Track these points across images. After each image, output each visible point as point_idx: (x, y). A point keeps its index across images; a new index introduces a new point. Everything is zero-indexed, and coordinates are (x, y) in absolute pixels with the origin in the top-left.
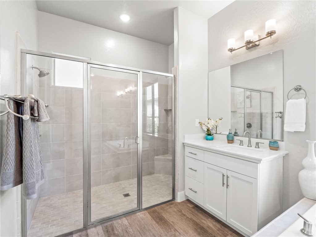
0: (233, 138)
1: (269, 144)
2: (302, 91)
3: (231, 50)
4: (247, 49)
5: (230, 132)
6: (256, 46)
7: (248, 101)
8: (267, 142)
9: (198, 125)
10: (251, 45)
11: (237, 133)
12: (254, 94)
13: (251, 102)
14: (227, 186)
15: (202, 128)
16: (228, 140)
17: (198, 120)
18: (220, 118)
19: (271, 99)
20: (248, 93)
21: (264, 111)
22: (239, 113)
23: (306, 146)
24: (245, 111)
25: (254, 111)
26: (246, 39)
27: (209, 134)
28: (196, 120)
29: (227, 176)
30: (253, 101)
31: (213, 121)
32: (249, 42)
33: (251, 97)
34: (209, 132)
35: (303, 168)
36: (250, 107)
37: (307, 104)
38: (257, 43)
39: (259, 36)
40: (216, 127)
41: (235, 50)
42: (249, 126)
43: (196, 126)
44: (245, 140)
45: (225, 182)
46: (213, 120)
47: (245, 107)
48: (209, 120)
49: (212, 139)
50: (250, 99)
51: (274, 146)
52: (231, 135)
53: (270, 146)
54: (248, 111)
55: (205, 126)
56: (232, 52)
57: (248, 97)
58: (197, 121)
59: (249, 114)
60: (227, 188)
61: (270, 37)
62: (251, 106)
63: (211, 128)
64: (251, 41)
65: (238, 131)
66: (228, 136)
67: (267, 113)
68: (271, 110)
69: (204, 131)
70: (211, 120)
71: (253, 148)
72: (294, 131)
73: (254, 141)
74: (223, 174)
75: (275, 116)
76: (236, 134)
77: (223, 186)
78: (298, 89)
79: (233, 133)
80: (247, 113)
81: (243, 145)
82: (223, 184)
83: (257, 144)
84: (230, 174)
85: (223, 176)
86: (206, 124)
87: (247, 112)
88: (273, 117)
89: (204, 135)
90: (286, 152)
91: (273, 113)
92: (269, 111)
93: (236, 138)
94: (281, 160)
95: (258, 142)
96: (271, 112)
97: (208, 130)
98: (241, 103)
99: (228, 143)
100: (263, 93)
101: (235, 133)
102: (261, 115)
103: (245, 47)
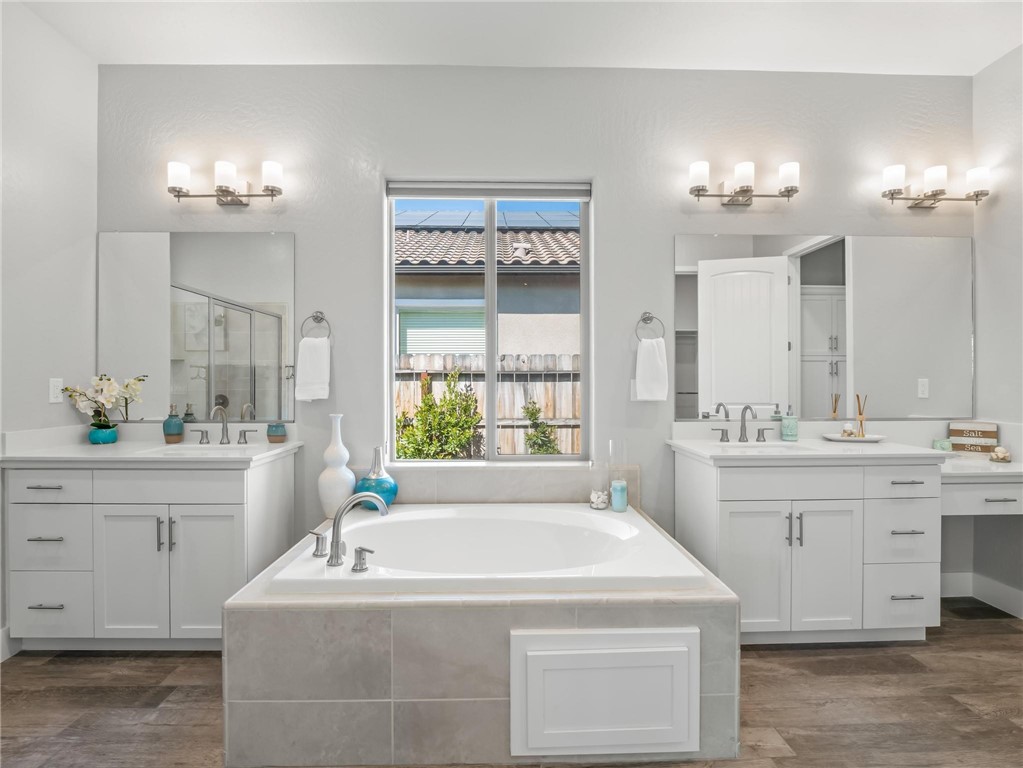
0: (181, 427)
1: (268, 431)
2: (324, 323)
3: (179, 192)
4: (221, 205)
5: (174, 413)
6: (241, 204)
7: (218, 331)
8: (263, 428)
9: (61, 398)
10: (228, 199)
11: (192, 414)
12: (234, 314)
13: (226, 335)
14: (172, 545)
15: (74, 407)
16: (167, 435)
17: (61, 380)
18: (139, 374)
19: (276, 333)
20: (220, 311)
21: (259, 362)
22: (191, 366)
23: (328, 426)
24: (212, 362)
25: (236, 362)
26: (219, 182)
27: (101, 426)
28: (53, 381)
29: (170, 519)
30: (230, 332)
31: (116, 385)
32: (224, 192)
33: (226, 321)
34: (103, 418)
35: (324, 466)
36: (222, 348)
37: (331, 348)
38: (244, 200)
39: (250, 186)
40: (126, 404)
41: (187, 195)
42: (223, 401)
43: (52, 400)
44: (215, 429)
45: (165, 539)
46: (116, 380)
47: (212, 349)
48: (101, 379)
49: (114, 440)
50: (222, 327)
51: (277, 435)
52: (175, 420)
53: (269, 436)
54: (218, 360)
55: (85, 398)
56: (181, 199)
57: (218, 322)
58: (57, 384)
59: (221, 369)
60: (170, 550)
61: (270, 198)
62: (227, 348)
63: (109, 406)
64: (231, 190)
65: (194, 410)
66: (166, 425)
67: (267, 367)
68: (276, 361)
69: (81, 417)
70: (109, 380)
71: (234, 445)
72: (313, 401)
73: (235, 429)
74: (158, 519)
75: (284, 376)
76: (189, 419)
77: (159, 550)
78: (318, 318)
79: (182, 415)
80: (216, 366)
81: (208, 443)
82: (160, 544)
83: (243, 434)
84: (176, 513)
85: (159, 522)
86: (90, 393)
87: (217, 363)
88: (280, 379)
89: (79, 429)
90: (299, 444)
91: (280, 368)
92: (272, 362)
93: (188, 427)
94: (290, 460)
95: (245, 429)
96: (277, 366)
97: (98, 413)
98: (197, 336)
99: (168, 442)
100: (257, 316)
101: (187, 415)
102: (253, 371)
103: (215, 199)
